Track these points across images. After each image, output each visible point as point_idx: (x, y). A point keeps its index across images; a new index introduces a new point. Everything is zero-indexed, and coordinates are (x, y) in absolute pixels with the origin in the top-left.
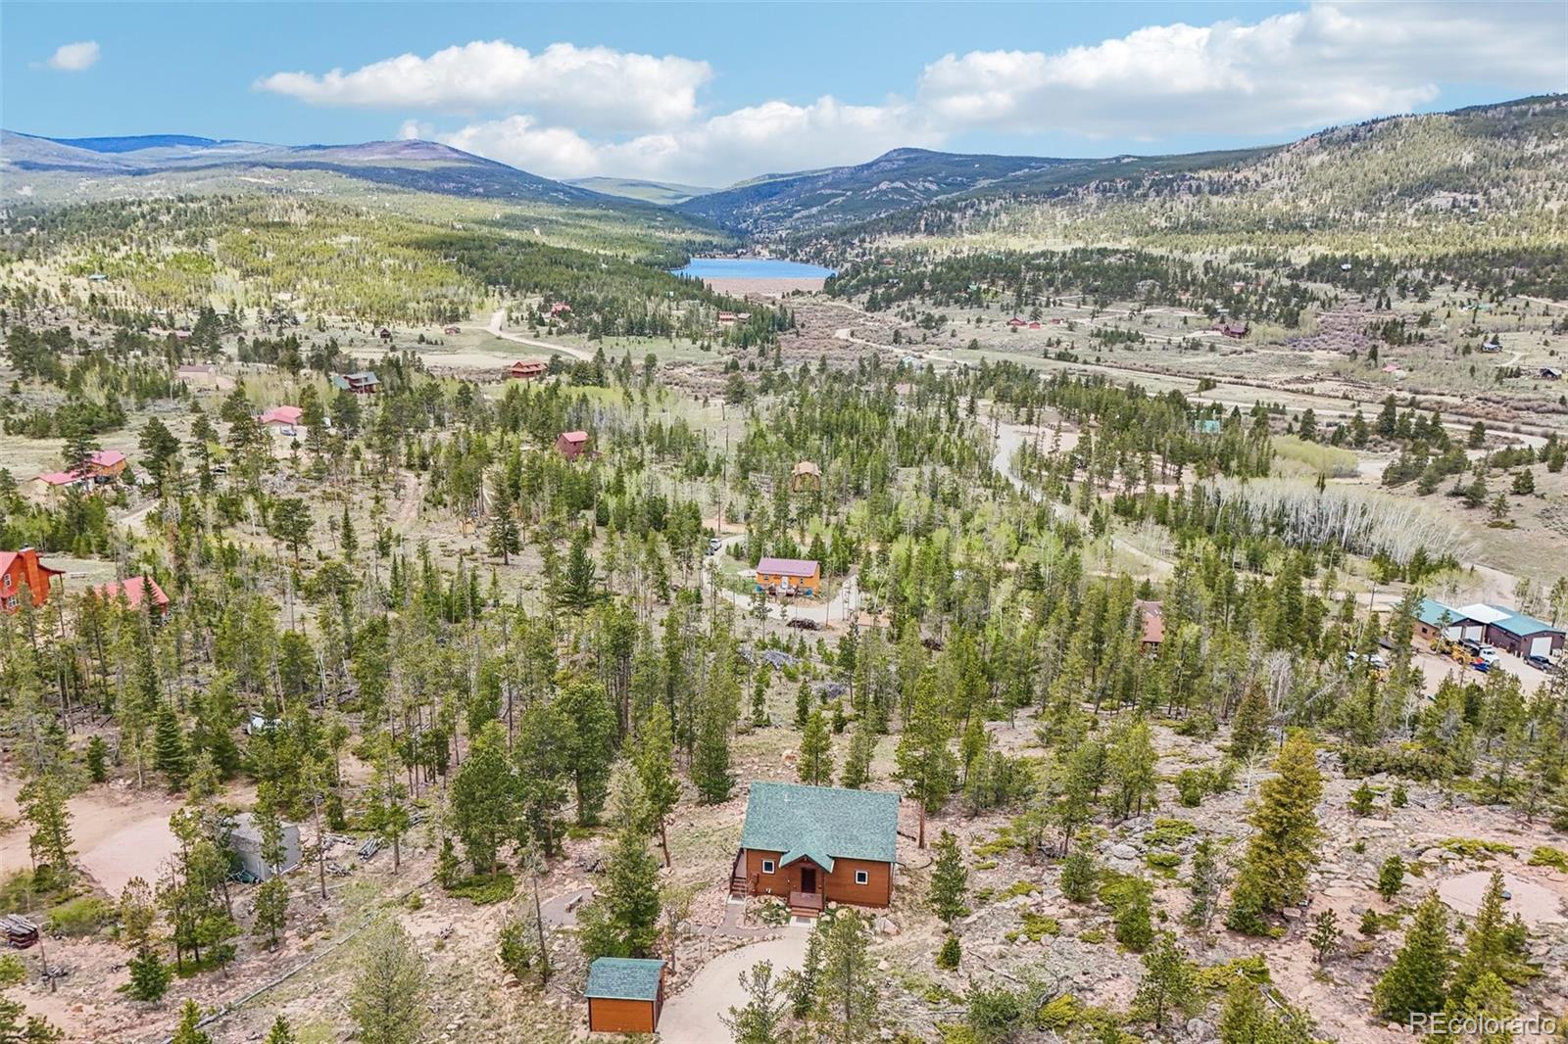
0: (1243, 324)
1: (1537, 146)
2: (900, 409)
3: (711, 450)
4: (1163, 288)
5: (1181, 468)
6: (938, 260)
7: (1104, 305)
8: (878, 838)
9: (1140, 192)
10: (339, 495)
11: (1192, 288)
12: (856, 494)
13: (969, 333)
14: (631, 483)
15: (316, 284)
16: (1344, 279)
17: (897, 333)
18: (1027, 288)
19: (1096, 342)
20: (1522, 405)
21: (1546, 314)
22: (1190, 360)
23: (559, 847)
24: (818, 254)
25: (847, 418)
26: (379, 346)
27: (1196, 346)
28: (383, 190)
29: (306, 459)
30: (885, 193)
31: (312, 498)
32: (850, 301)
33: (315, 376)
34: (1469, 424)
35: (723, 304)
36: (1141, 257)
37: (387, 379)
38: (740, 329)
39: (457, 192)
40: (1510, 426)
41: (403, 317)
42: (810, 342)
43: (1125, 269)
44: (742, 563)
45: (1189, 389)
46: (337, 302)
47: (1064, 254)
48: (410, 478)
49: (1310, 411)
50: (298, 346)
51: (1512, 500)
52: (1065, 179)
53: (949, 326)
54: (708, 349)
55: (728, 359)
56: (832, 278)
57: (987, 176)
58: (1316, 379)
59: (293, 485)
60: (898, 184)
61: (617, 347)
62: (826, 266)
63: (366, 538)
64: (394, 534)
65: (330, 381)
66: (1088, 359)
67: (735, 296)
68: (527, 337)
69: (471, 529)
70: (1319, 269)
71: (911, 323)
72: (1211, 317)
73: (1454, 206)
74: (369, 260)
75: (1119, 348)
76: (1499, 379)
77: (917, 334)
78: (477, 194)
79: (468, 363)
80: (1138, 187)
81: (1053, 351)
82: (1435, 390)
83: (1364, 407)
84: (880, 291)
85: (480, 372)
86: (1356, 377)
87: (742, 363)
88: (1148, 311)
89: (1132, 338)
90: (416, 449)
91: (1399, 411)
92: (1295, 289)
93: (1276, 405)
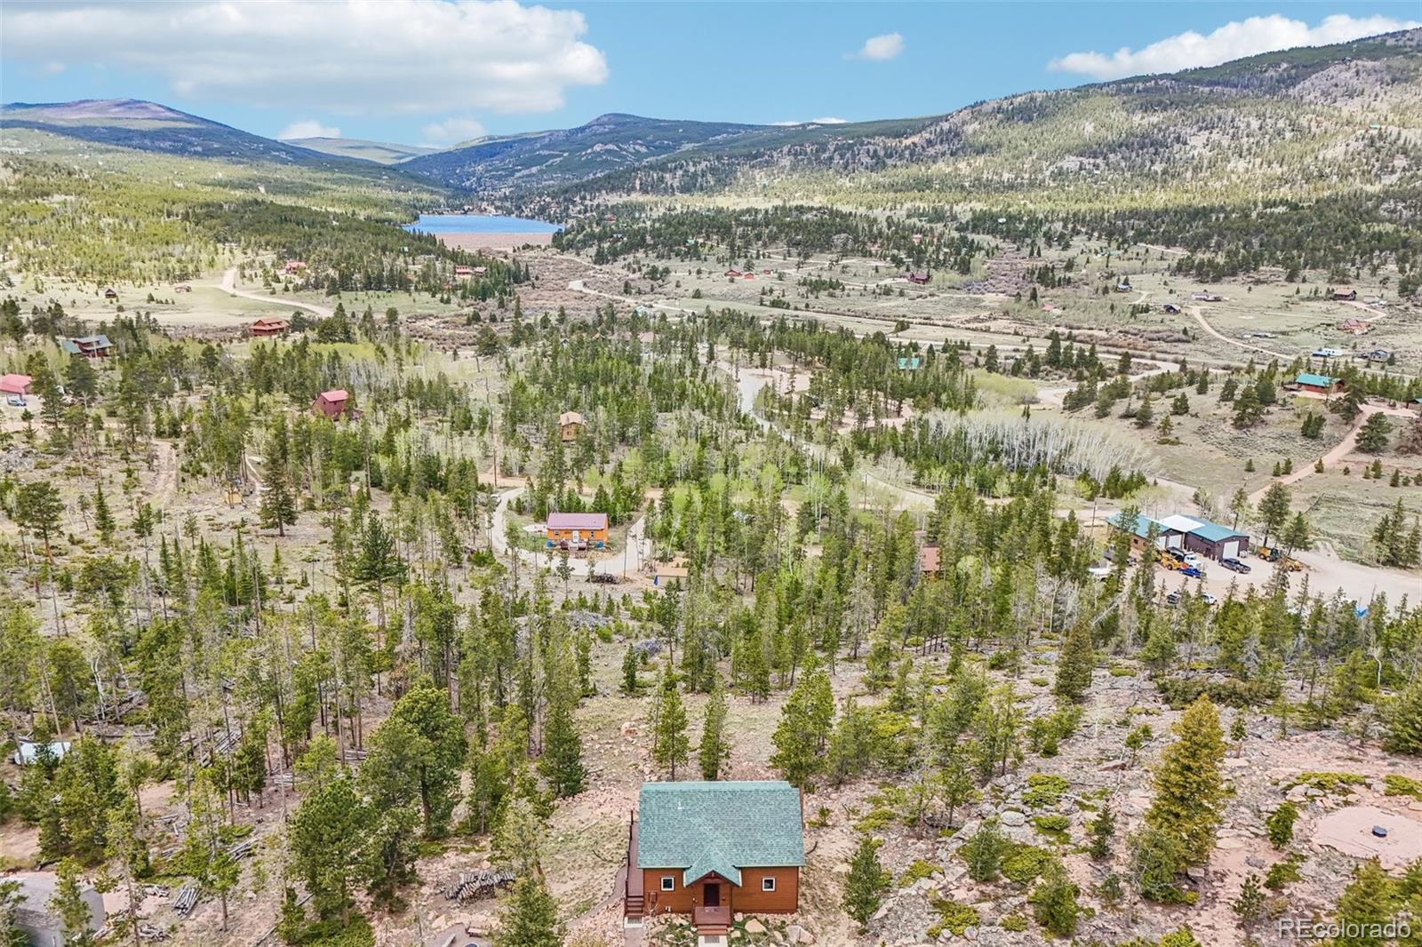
0: (925, 271)
1: (1143, 118)
2: (645, 357)
3: (472, 403)
4: (856, 240)
5: (901, 403)
6: (655, 216)
7: (807, 256)
8: (784, 841)
9: (826, 155)
10: (85, 470)
11: (879, 241)
12: (622, 441)
13: (691, 284)
14: (400, 441)
15: (29, 244)
16: (1002, 232)
17: (627, 285)
18: (738, 243)
19: (803, 290)
20: (1155, 336)
21: (1162, 259)
22: (885, 304)
23: (413, 872)
24: (542, 210)
25: (601, 367)
26: (105, 307)
27: (887, 292)
28: (95, 150)
29: (42, 432)
30: (599, 154)
31: (54, 474)
32: (578, 254)
33: (40, 341)
34: (1116, 353)
35: (457, 257)
36: (834, 214)
37: (122, 342)
38: (477, 282)
39: (174, 151)
40: (1148, 354)
41: (129, 276)
42: (546, 294)
43: (821, 224)
44: (525, 518)
45: (887, 329)
46: (54, 262)
47: (767, 212)
48: (163, 447)
49: (993, 347)
50: (18, 309)
51: (1174, 420)
52: (762, 143)
53: (673, 277)
54: (448, 301)
55: (469, 311)
56: (559, 233)
57: (690, 140)
58: (990, 318)
59: (30, 462)
60: (610, 146)
61: (357, 303)
62: (551, 222)
63: (123, 517)
64: (154, 509)
65: (58, 346)
66: (799, 306)
67: (467, 251)
68: (264, 294)
69: (237, 499)
70: (981, 222)
71: (638, 275)
72: (898, 266)
73: (1081, 169)
74: (86, 219)
75: (823, 294)
76: (1133, 314)
77: (645, 285)
78: (196, 153)
79: (203, 321)
80: (824, 151)
81: (768, 299)
82: (1086, 326)
83: (1032, 341)
84: (606, 245)
85: (216, 331)
86: (1022, 315)
87: (483, 315)
88: (844, 262)
89: (833, 286)
90: (164, 415)
91: (1064, 344)
92: (963, 240)
93: (962, 342)
